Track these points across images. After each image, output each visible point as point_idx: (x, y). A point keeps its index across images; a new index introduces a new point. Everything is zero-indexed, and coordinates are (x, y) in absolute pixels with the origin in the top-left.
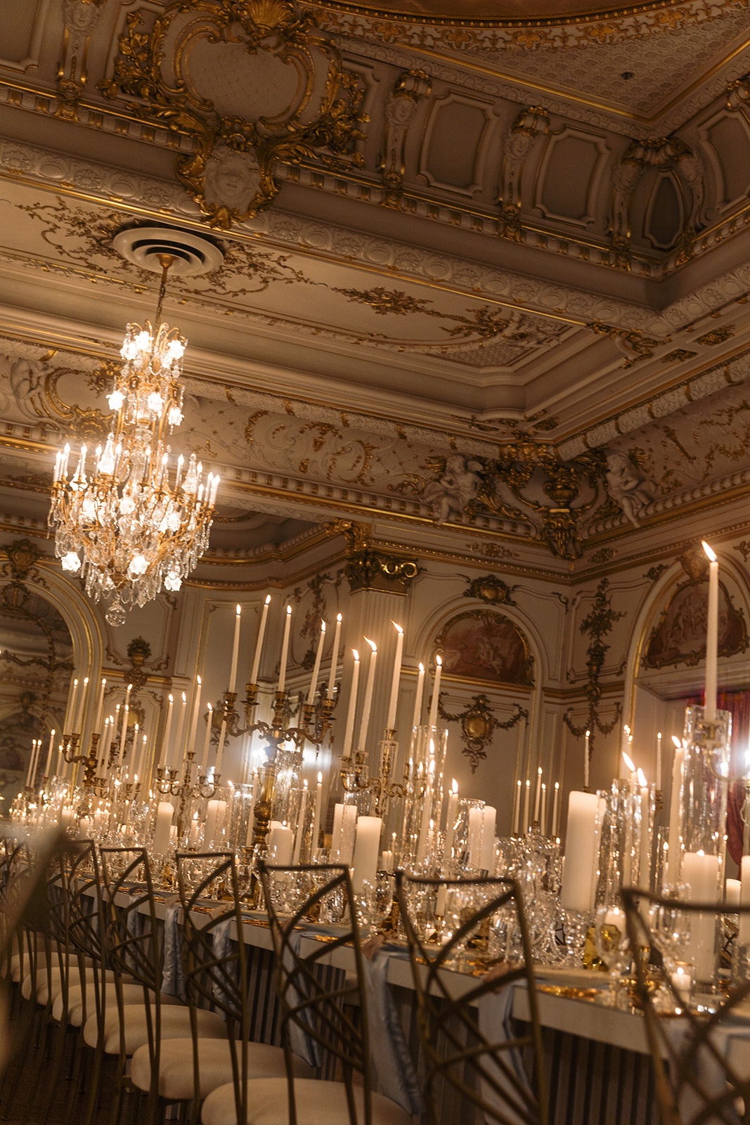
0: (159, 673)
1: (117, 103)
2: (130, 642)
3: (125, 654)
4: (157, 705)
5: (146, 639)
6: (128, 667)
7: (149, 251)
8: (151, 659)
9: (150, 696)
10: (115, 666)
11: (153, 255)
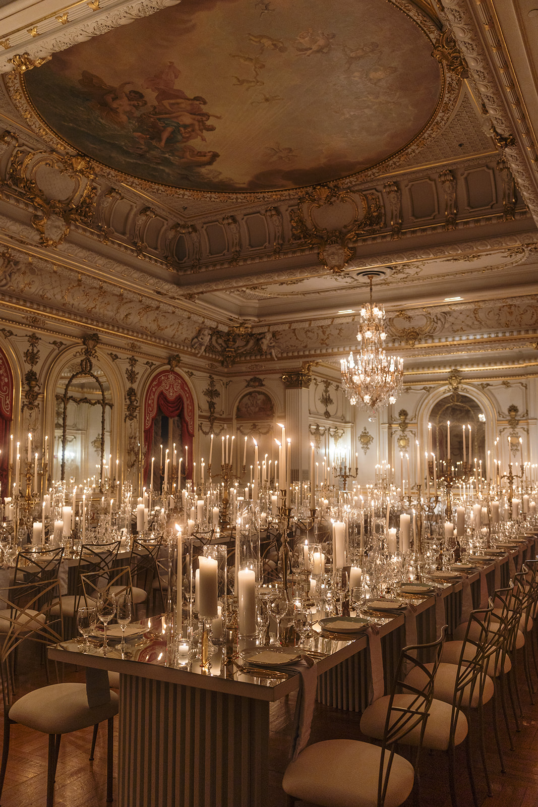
0: (524, 418)
1: (295, 245)
2: (508, 407)
3: (507, 413)
4: (526, 433)
5: (516, 405)
6: (509, 418)
7: (364, 275)
8: (519, 413)
9: (522, 430)
10: (503, 419)
11: (366, 276)
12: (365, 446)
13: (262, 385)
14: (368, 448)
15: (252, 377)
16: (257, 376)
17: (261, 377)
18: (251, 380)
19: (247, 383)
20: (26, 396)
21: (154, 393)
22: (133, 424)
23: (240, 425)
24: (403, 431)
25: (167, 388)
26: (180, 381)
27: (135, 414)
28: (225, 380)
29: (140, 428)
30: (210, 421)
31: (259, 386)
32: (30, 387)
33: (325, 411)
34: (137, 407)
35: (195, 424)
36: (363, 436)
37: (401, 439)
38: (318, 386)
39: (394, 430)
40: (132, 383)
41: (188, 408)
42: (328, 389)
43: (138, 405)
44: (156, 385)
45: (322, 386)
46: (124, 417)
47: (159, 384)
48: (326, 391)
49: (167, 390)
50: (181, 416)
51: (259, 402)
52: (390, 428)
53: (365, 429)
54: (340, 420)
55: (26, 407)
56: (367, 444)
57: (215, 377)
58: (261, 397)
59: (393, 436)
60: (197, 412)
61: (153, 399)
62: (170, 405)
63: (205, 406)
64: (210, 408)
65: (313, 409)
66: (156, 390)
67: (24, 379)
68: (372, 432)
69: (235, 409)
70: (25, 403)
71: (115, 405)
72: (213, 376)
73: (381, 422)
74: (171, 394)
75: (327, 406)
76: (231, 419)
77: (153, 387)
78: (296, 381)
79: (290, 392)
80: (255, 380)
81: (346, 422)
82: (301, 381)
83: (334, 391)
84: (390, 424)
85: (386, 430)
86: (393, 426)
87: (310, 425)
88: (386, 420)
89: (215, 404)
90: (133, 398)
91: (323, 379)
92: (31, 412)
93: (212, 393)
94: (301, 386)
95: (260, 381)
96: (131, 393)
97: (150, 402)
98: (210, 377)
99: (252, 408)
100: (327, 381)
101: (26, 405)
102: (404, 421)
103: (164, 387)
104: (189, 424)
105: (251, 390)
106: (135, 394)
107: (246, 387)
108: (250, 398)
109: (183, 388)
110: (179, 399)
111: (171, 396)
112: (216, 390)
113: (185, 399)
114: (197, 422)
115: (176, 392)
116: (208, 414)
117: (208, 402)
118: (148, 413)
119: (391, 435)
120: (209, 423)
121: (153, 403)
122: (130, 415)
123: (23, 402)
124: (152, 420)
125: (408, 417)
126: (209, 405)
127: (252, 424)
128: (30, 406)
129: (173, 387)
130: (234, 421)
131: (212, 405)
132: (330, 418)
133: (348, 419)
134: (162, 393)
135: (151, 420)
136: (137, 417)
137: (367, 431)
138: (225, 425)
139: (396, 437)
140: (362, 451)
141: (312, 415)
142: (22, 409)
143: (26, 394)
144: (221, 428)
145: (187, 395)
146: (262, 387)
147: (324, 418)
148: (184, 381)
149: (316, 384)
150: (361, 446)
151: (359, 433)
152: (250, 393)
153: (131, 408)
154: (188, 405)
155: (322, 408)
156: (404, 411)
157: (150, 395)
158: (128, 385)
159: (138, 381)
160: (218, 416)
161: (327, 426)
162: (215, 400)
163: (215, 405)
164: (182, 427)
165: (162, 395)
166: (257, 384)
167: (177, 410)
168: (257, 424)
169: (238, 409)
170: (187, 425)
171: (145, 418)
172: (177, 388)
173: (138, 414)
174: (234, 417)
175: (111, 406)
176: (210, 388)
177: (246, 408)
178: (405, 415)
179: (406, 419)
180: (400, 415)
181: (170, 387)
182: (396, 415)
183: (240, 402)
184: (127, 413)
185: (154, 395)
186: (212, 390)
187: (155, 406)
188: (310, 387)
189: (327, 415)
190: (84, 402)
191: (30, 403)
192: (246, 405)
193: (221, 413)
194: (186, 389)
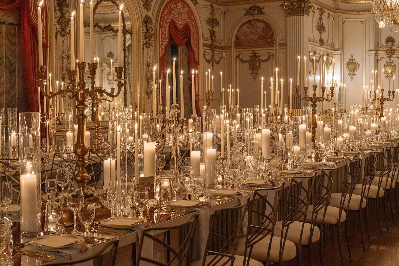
12: (352, 73)
13: (262, 13)
14: (355, 74)
15: (251, 5)
16: (257, 5)
17: (261, 5)
18: (250, 8)
19: (246, 12)
20: (58, 23)
21: (166, 20)
22: (149, 52)
23: (239, 53)
24: (390, 57)
25: (177, 16)
26: (187, 10)
27: (151, 41)
28: (223, 9)
29: (156, 55)
30: (211, 50)
31: (258, 14)
32: (62, 13)
33: (320, 38)
34: (153, 35)
35: (200, 52)
36: (350, 63)
37: (387, 65)
38: (315, 13)
39: (380, 57)
40: (147, 10)
41: (194, 36)
42: (322, 17)
43: (153, 33)
44: (167, 13)
45: (317, 13)
46: (142, 44)
47: (170, 12)
48: (321, 19)
49: (176, 18)
50: (188, 44)
51: (258, 30)
52: (376, 54)
53: (352, 57)
54: (330, 48)
55: (59, 34)
56: (353, 70)
57: (215, 6)
58: (261, 25)
59: (379, 62)
60: (202, 41)
61: (165, 27)
62: (179, 33)
63: (208, 35)
64: (211, 36)
65: (311, 37)
66: (167, 18)
67: (56, 5)
68: (358, 60)
69: (234, 37)
70: (58, 30)
71: (135, 33)
72: (214, 5)
73: (368, 49)
74: (180, 23)
75: (321, 33)
76: (230, 48)
77: (165, 15)
78: (298, 8)
79: (291, 19)
80: (254, 8)
81: (335, 50)
82: (303, 8)
83: (326, 18)
84: (377, 51)
85: (373, 56)
86: (379, 52)
87: (309, 52)
88: (373, 47)
89: (215, 32)
90: (149, 26)
91: (319, 7)
92: (63, 39)
93: (213, 22)
94: (303, 14)
95: (260, 9)
96: (147, 20)
97: (163, 30)
98: (211, 6)
99: (251, 36)
100: (321, 9)
101: (59, 31)
102: (391, 48)
103: (175, 15)
104: (195, 52)
105: (251, 18)
106: (151, 22)
107: (245, 15)
108: (249, 26)
109: (189, 17)
110: (187, 28)
111: (180, 24)
112: (216, 19)
113: (191, 28)
114: (202, 49)
115: (184, 20)
116: (210, 43)
117: (210, 30)
118: (162, 41)
119: (377, 61)
120: (211, 51)
121: (166, 31)
122: (147, 43)
123: (57, 29)
124: (166, 48)
125: (395, 44)
126: (211, 34)
127: (252, 52)
128: (63, 32)
129: (181, 16)
130: (233, 50)
131: (213, 33)
132: (324, 46)
133: (337, 47)
134: (172, 21)
135: (164, 49)
136: (153, 45)
137: (354, 58)
138: (224, 54)
139: (382, 63)
140: (349, 77)
141: (311, 42)
142: (56, 36)
143: (59, 20)
144: (220, 56)
145: (193, 23)
146: (262, 15)
147: (319, 45)
148: (190, 9)
149: (314, 12)
150: (348, 72)
151: (347, 59)
152: (249, 22)
153: (147, 35)
154: (194, 33)
155: (317, 36)
156: (391, 38)
157: (163, 22)
158: (145, 13)
159: (152, 8)
160: (218, 44)
161: (322, 53)
162: (216, 29)
163: (215, 34)
164: (189, 55)
165: (173, 24)
166: (257, 12)
167: (185, 38)
168: (256, 52)
169: (237, 38)
170: (194, 54)
171: (160, 46)
172: (185, 16)
173: (153, 42)
174: (233, 45)
175: (131, 33)
176: (211, 17)
177: (245, 36)
178: (392, 41)
179: (392, 45)
180: (387, 41)
181: (179, 15)
182: (383, 42)
183: (238, 31)
184: (145, 41)
185: (166, 23)
186: (212, 19)
187: (168, 34)
188: (310, 14)
189: (321, 42)
190: (107, 30)
191: (63, 30)
192: (245, 33)
193: (220, 42)
194: (192, 17)
